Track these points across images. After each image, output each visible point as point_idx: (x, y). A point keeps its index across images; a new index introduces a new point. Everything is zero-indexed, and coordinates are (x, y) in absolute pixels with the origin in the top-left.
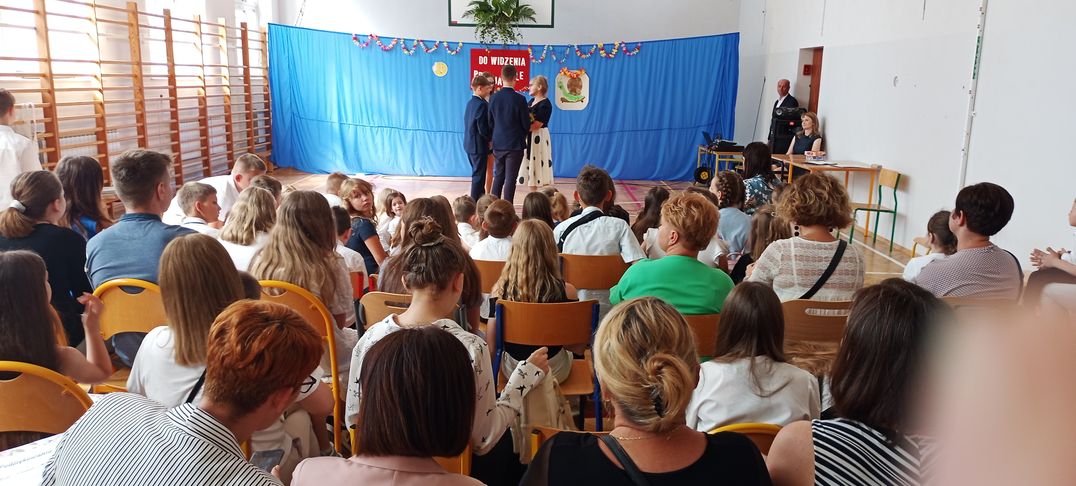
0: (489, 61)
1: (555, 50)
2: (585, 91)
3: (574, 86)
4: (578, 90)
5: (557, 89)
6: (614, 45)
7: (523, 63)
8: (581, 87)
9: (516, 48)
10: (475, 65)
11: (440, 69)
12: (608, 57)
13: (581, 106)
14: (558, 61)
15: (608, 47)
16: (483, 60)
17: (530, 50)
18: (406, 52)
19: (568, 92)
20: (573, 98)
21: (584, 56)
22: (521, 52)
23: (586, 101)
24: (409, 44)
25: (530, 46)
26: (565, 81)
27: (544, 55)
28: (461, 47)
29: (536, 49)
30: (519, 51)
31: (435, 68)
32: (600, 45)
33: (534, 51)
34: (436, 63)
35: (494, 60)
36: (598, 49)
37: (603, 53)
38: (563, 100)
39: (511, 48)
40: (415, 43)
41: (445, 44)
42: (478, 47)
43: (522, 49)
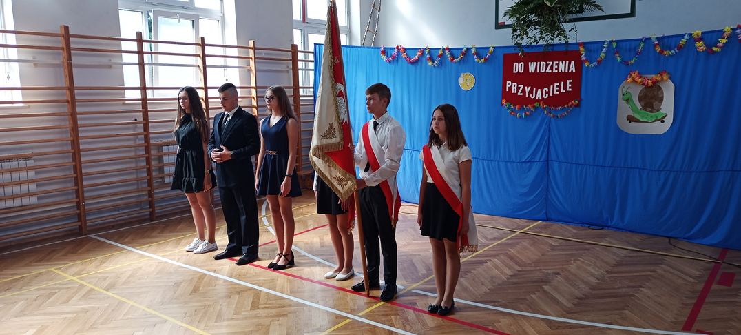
0: (526, 67)
1: (621, 47)
2: (668, 106)
3: (651, 99)
4: (655, 104)
5: (622, 103)
6: (722, 30)
7: (573, 68)
8: (661, 100)
9: (564, 49)
10: (508, 75)
11: (466, 82)
12: (709, 51)
13: (661, 128)
14: (624, 62)
15: (710, 37)
16: (518, 68)
17: (582, 49)
18: (430, 63)
19: (639, 107)
20: (648, 115)
21: (666, 53)
22: (569, 53)
23: (669, 120)
24: (435, 54)
25: (583, 44)
26: (636, 92)
27: (602, 55)
28: (492, 53)
29: (592, 47)
30: (567, 52)
31: (461, 81)
32: (697, 32)
33: (588, 51)
34: (462, 75)
35: (532, 67)
36: (692, 40)
37: (700, 46)
38: (631, 119)
39: (556, 49)
40: (440, 52)
41: (473, 51)
42: (512, 51)
43: (570, 49)
